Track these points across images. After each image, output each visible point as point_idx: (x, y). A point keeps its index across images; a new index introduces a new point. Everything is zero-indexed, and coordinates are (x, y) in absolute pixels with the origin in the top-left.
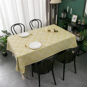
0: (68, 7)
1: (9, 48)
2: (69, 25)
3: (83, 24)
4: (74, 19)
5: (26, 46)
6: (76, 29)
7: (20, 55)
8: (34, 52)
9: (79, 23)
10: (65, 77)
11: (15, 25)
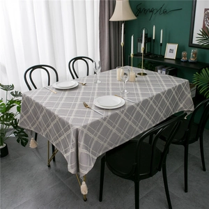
0: (154, 27)
4: (171, 52)
5: (86, 106)
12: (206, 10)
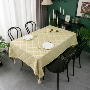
1: (13, 55)
2: (62, 25)
3: (76, 23)
4: (67, 19)
5: (39, 48)
7: (40, 57)
8: (50, 52)
9: (73, 22)
10: (74, 73)
12: (83, 2)
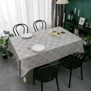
6: (83, 32)
9: (87, 26)
11: (18, 25)
